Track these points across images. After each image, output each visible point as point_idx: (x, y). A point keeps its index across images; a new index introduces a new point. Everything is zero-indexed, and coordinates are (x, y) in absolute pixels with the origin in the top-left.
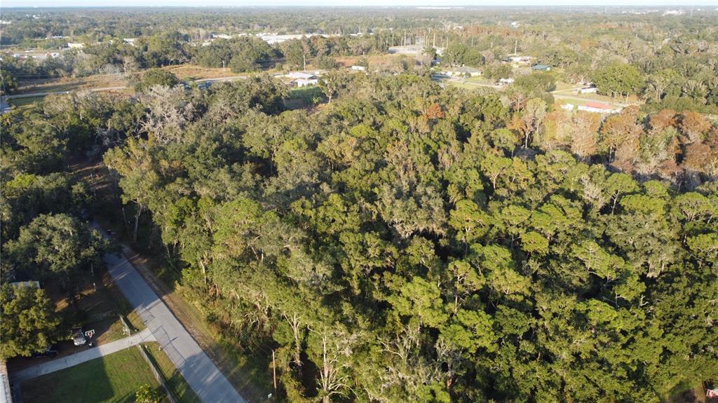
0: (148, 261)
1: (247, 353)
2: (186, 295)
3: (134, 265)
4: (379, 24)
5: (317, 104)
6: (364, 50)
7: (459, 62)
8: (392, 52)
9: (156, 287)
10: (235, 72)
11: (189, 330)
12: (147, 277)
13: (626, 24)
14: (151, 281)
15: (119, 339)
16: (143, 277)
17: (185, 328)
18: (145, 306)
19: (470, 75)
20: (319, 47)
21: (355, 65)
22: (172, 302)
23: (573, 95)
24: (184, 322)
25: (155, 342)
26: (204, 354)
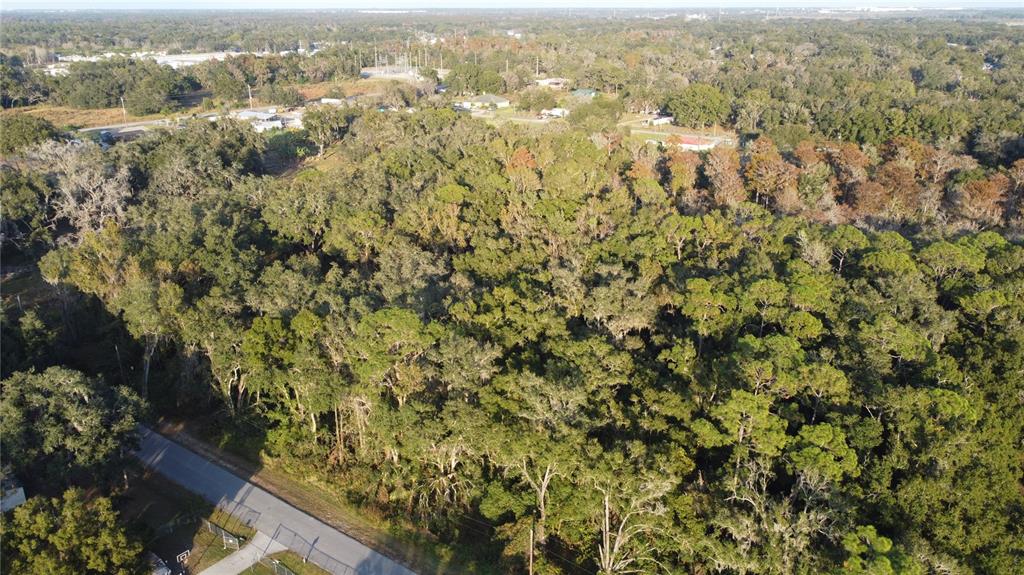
0: (185, 427)
1: (445, 540)
2: (288, 470)
3: (166, 436)
4: (323, 36)
5: (303, 158)
6: (325, 74)
7: (473, 88)
8: (366, 77)
9: (228, 466)
10: (136, 115)
11: (329, 522)
12: (202, 452)
13: (654, 33)
14: (214, 457)
15: (223, 557)
16: (196, 453)
17: (320, 520)
18: (231, 498)
19: (496, 106)
20: (257, 72)
21: (326, 97)
22: (273, 485)
23: (643, 128)
24: (312, 512)
25: (288, 551)
26: (379, 556)
